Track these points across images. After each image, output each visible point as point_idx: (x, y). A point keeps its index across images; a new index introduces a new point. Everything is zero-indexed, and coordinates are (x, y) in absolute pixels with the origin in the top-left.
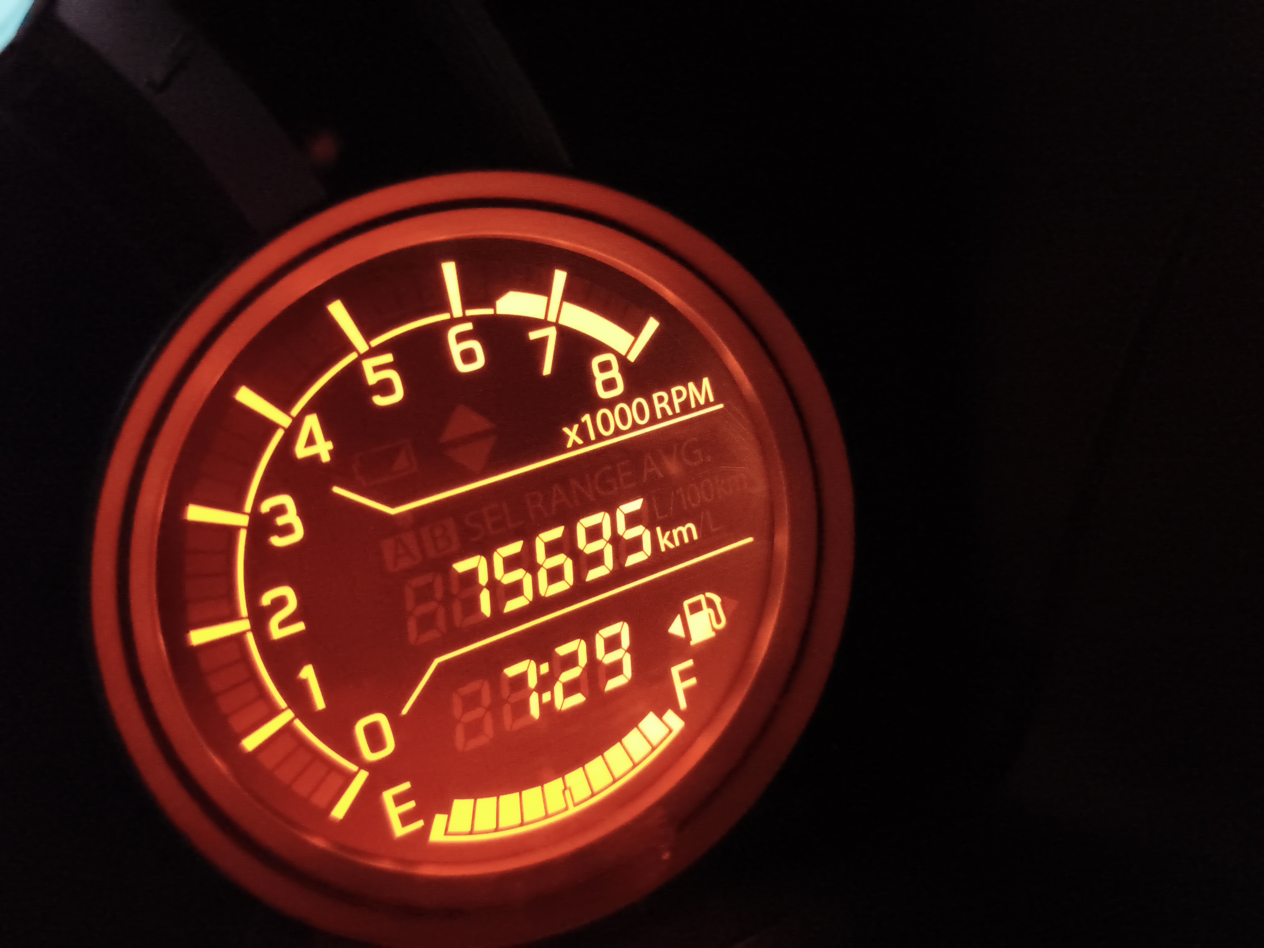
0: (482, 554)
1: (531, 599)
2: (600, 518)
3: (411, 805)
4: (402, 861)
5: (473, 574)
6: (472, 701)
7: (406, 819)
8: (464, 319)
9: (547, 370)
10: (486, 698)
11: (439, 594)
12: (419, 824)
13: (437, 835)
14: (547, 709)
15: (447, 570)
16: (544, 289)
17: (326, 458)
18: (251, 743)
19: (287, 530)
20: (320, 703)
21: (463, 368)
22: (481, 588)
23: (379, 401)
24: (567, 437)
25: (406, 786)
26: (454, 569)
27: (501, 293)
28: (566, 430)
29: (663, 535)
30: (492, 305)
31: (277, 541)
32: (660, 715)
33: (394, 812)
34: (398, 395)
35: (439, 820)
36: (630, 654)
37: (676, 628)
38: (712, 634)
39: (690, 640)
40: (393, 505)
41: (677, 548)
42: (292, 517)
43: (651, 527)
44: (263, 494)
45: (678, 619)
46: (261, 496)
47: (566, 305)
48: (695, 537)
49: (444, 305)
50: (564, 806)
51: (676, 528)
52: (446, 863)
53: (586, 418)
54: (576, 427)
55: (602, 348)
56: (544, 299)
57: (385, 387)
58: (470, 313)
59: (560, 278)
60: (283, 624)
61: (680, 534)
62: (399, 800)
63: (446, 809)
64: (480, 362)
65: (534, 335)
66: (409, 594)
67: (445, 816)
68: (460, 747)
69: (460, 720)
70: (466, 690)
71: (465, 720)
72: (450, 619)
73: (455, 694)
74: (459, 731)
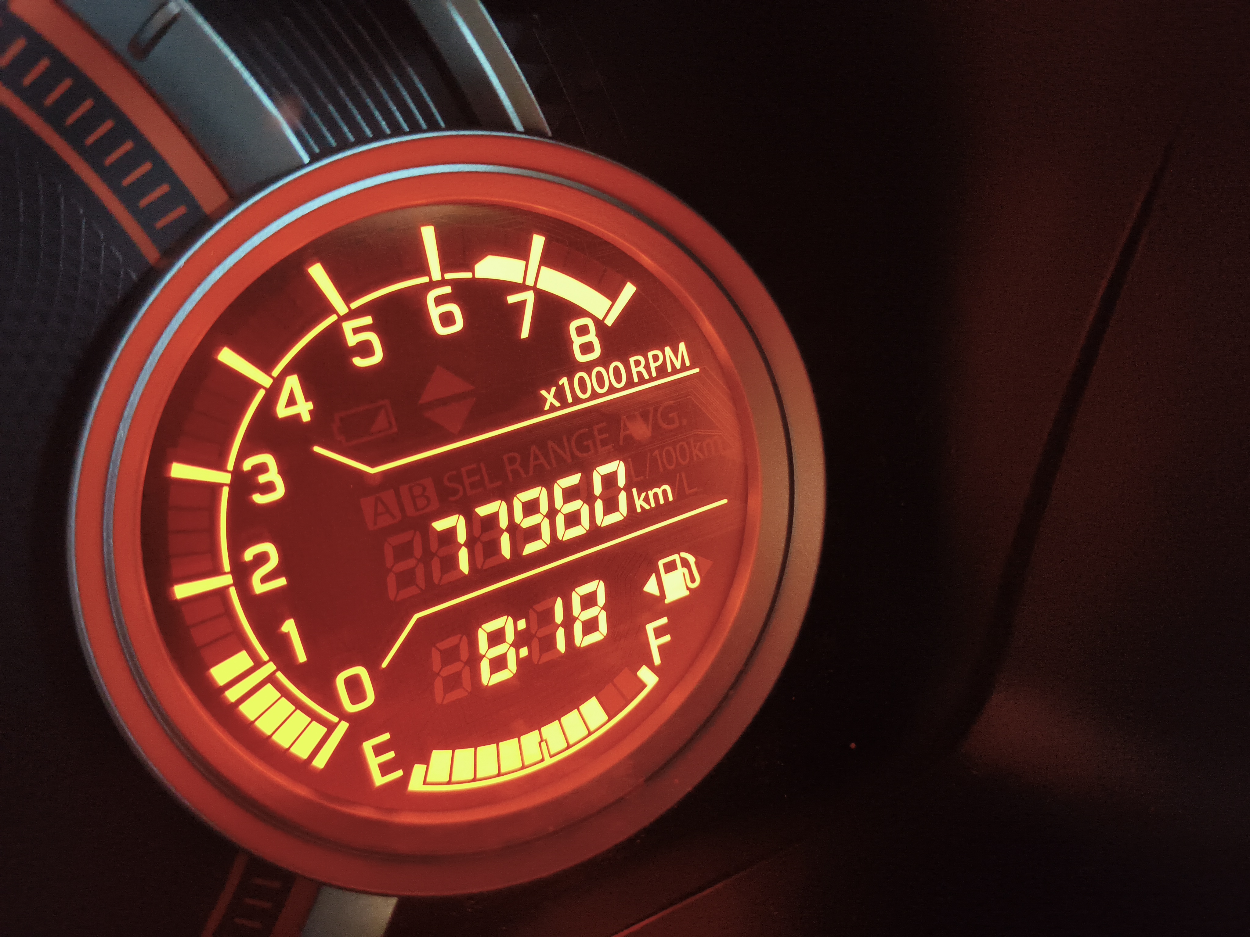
3: (391, 755)
4: (381, 809)
5: (452, 532)
6: (450, 656)
7: (385, 769)
8: (443, 283)
9: (525, 333)
10: (465, 653)
11: (418, 551)
12: (399, 773)
13: (416, 785)
14: (525, 663)
15: (426, 530)
16: (523, 253)
17: (306, 418)
19: (269, 487)
20: (302, 657)
21: (441, 330)
22: (459, 546)
23: (359, 362)
24: (544, 400)
25: (386, 737)
26: (433, 528)
27: (479, 257)
28: (543, 392)
29: (639, 496)
30: (471, 269)
31: (259, 499)
33: (373, 762)
34: (378, 357)
35: (418, 770)
36: (606, 611)
37: (651, 587)
38: (687, 593)
39: (666, 598)
40: (373, 464)
41: (652, 508)
42: (273, 475)
44: (245, 452)
45: (653, 578)
46: (244, 454)
47: (543, 268)
48: (671, 498)
49: (423, 269)
51: (651, 489)
52: (424, 813)
53: (564, 381)
54: (553, 390)
55: (579, 312)
56: (522, 263)
57: (365, 349)
58: (448, 276)
59: (538, 242)
60: (265, 579)
61: (656, 495)
62: (379, 750)
63: (425, 760)
64: (459, 325)
65: (512, 299)
66: (389, 551)
67: (425, 766)
68: (439, 700)
69: (438, 674)
70: (445, 644)
71: (444, 673)
72: (428, 576)
73: (433, 648)
74: (438, 684)
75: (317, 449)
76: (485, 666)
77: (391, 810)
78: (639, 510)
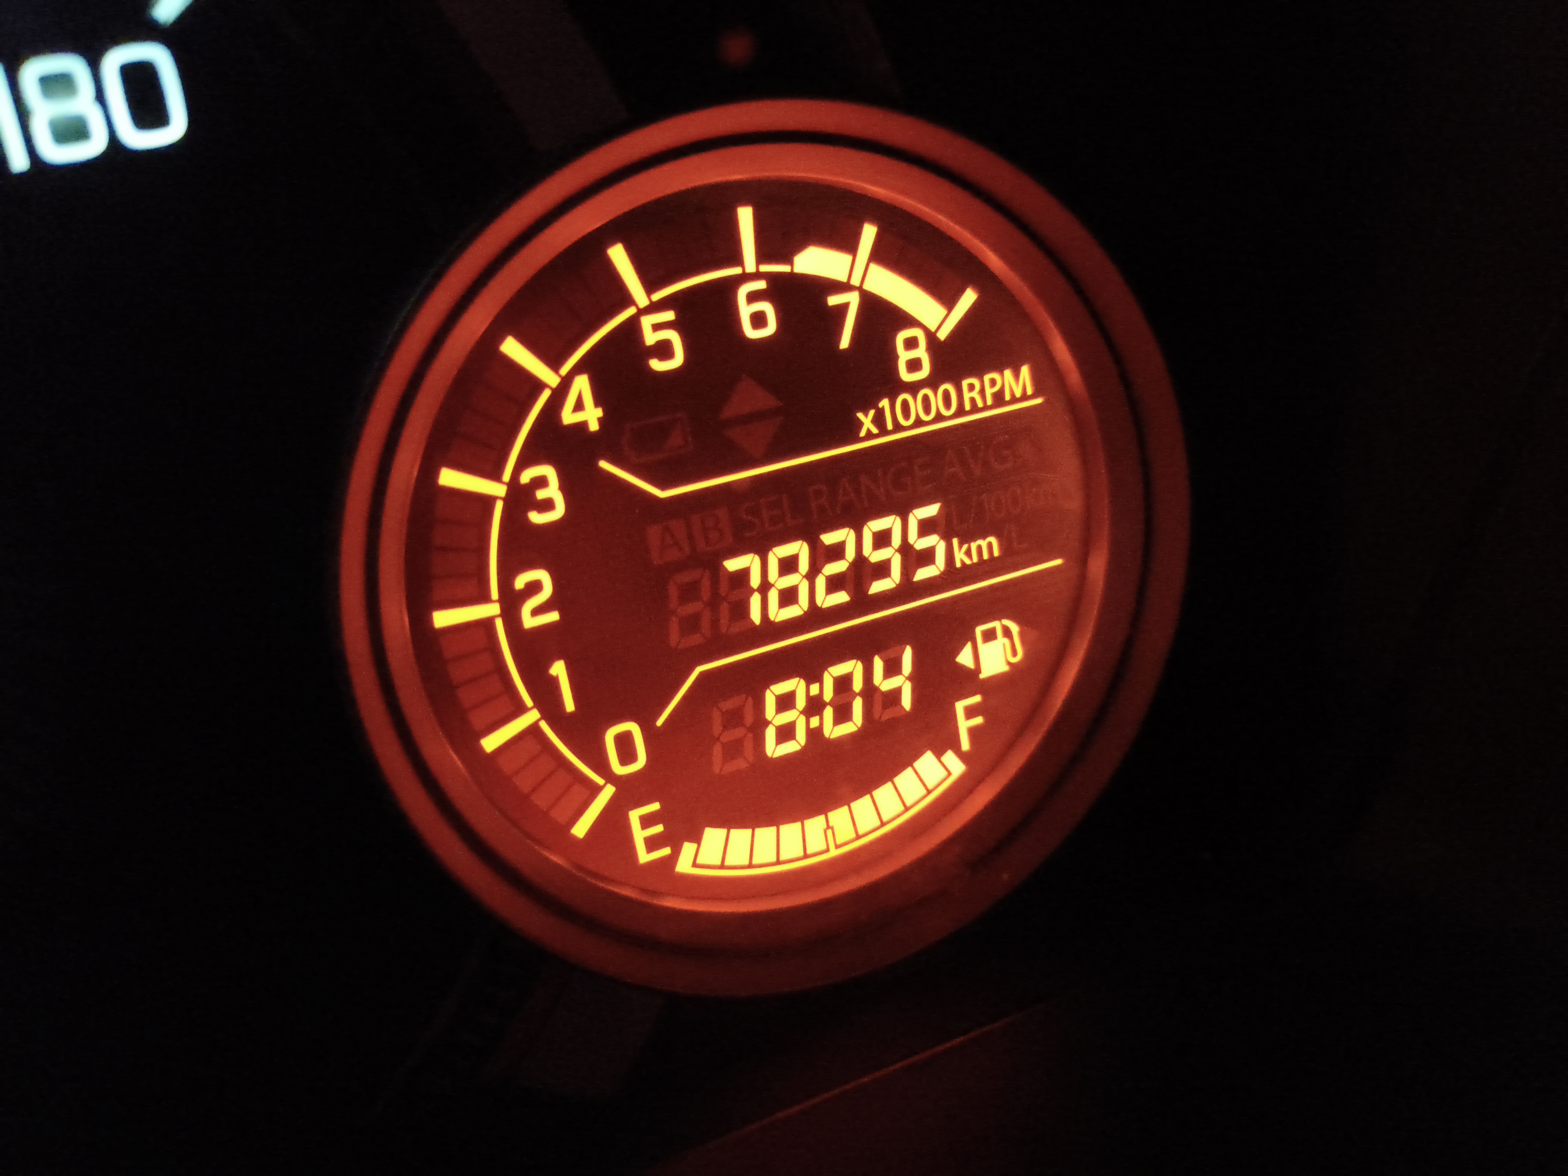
0: (756, 552)
1: (806, 609)
2: (890, 522)
3: (659, 829)
4: (644, 891)
5: (745, 573)
6: (733, 719)
7: (652, 844)
8: (757, 276)
9: (845, 343)
10: (749, 717)
11: (706, 595)
12: (666, 851)
13: (684, 866)
14: (815, 735)
15: (716, 568)
16: (849, 245)
17: (594, 426)
18: (491, 743)
19: (547, 505)
20: (570, 706)
21: (751, 333)
22: (752, 591)
23: (657, 365)
24: (860, 424)
25: (655, 807)
26: (724, 566)
27: (800, 247)
28: (860, 415)
29: (960, 547)
30: (790, 262)
31: (536, 518)
32: (939, 754)
33: (639, 835)
34: (678, 360)
35: (688, 848)
36: (911, 682)
37: (965, 658)
38: (1005, 668)
39: (980, 672)
40: (663, 487)
41: (973, 564)
42: (552, 491)
43: (947, 537)
44: (523, 463)
45: (968, 648)
46: (522, 464)
47: (873, 267)
48: (996, 553)
49: (736, 259)
50: (825, 847)
51: (975, 541)
52: (692, 898)
53: (885, 403)
54: (872, 413)
55: (909, 321)
56: (847, 258)
57: (664, 350)
58: (765, 268)
59: (869, 233)
60: (536, 612)
61: (979, 548)
62: (647, 821)
63: (696, 838)
64: (771, 329)
65: (833, 300)
66: (673, 592)
67: (695, 846)
68: (716, 770)
69: (718, 739)
70: (727, 705)
71: (724, 739)
72: (715, 623)
73: (715, 708)
74: (717, 751)
75: (604, 465)
76: (770, 734)
77: (655, 893)
78: (958, 565)
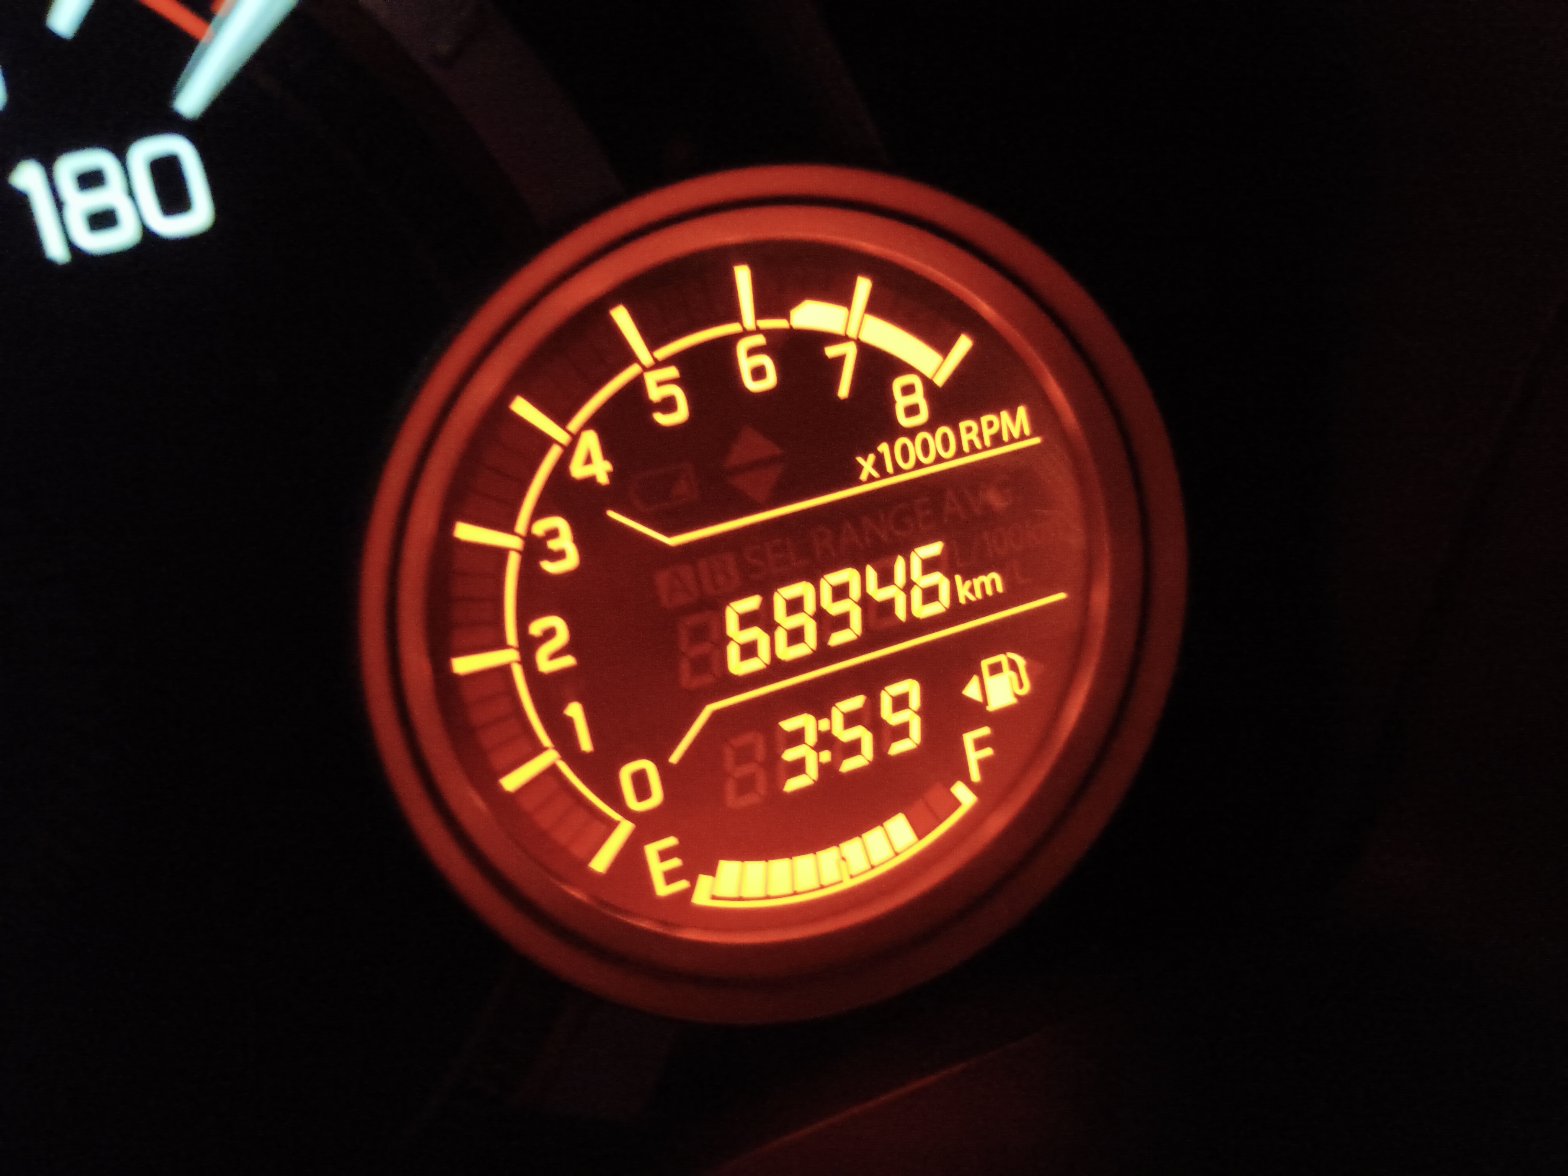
0: (761, 593)
1: (814, 647)
3: (675, 863)
4: (662, 923)
6: (744, 755)
7: (670, 877)
8: (756, 331)
9: (844, 392)
10: (760, 753)
12: (682, 885)
13: (701, 897)
14: (827, 770)
16: (845, 299)
17: (603, 479)
18: (512, 782)
19: (560, 555)
20: (586, 744)
21: (752, 386)
23: (661, 419)
24: (860, 468)
25: (672, 841)
27: (795, 302)
28: (860, 460)
29: (963, 584)
30: (787, 316)
31: (549, 567)
33: (657, 869)
34: (681, 414)
35: (704, 881)
36: (919, 716)
37: (972, 691)
38: (1013, 701)
39: (987, 705)
40: (670, 534)
41: (978, 601)
42: (565, 541)
43: (950, 575)
44: (536, 515)
45: (975, 680)
46: (535, 517)
47: (868, 318)
48: (1000, 589)
49: (734, 315)
50: (839, 878)
51: (978, 577)
52: (710, 930)
53: (883, 448)
54: (872, 457)
55: (905, 368)
56: (844, 311)
57: (668, 405)
58: (763, 324)
59: (863, 287)
60: (551, 657)
61: (983, 586)
62: (664, 856)
63: (711, 871)
64: (770, 381)
65: (831, 351)
66: (683, 634)
67: (710, 878)
68: (730, 804)
69: (731, 775)
70: (739, 742)
71: (737, 775)
73: (727, 745)
74: (730, 787)
75: (613, 515)
77: (675, 926)
